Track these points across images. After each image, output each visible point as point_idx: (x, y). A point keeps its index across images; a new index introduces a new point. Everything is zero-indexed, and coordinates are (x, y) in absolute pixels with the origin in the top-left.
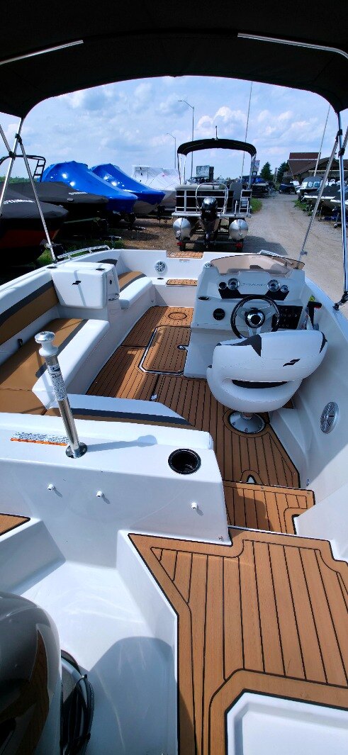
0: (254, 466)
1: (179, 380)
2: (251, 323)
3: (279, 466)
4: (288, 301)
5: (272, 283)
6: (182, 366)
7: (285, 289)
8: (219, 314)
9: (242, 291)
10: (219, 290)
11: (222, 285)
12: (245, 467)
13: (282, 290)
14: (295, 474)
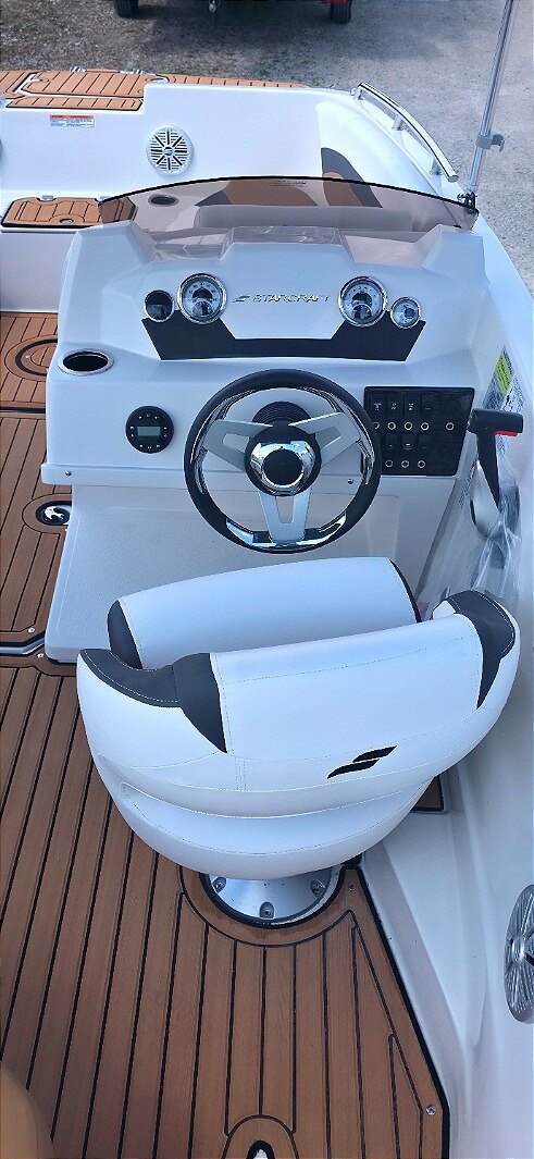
0: (277, 1101)
1: (27, 676)
2: (266, 480)
3: (377, 1081)
4: (419, 370)
5: (357, 289)
6: (41, 613)
7: (410, 313)
8: (150, 429)
9: (240, 326)
10: (146, 322)
11: (158, 300)
12: (243, 1103)
13: (398, 317)
14: (434, 1113)
